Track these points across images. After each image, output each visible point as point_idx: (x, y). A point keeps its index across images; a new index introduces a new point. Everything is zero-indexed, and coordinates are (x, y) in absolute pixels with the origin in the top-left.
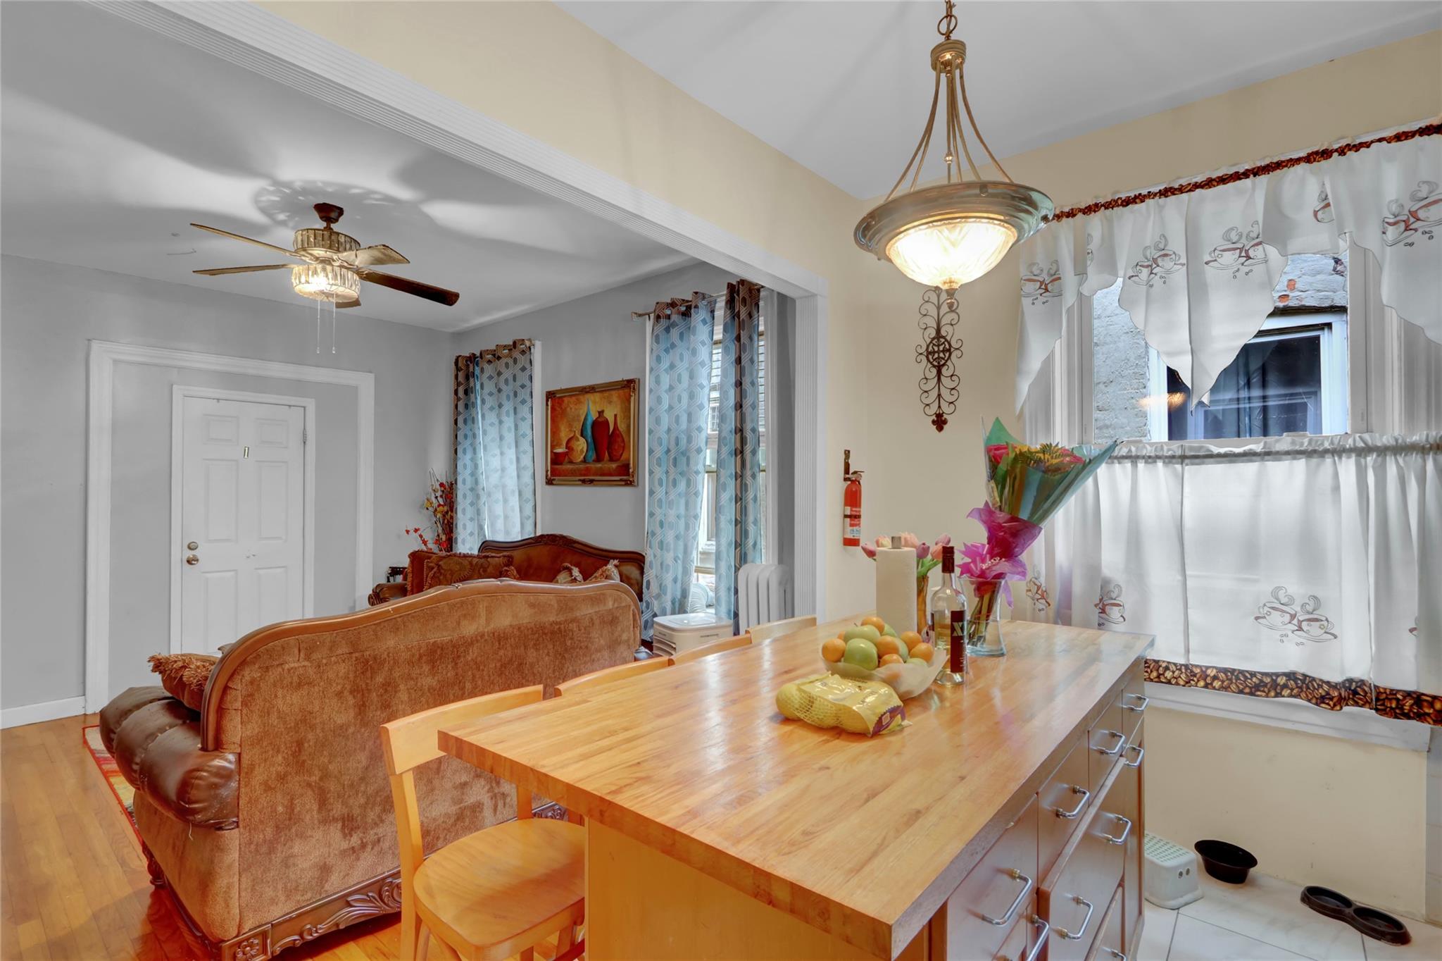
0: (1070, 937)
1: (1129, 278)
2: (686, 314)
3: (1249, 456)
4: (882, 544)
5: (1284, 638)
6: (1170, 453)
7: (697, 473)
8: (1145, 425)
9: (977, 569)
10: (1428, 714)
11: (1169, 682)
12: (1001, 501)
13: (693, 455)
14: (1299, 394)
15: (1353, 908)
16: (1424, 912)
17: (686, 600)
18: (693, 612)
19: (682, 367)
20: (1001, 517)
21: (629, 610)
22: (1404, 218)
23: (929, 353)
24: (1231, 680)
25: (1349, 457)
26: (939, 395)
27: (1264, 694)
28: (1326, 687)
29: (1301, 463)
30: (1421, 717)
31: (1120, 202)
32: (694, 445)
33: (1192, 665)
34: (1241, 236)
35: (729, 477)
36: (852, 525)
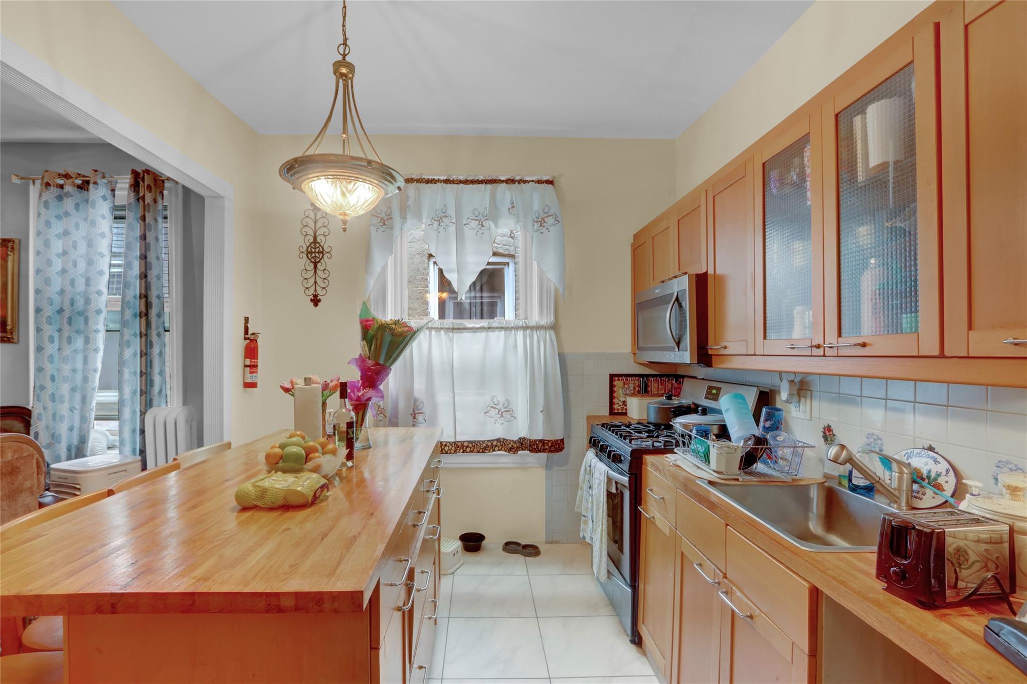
0: (422, 590)
1: (429, 225)
2: (84, 186)
3: (482, 329)
4: (296, 383)
5: (496, 422)
6: (447, 326)
7: (97, 331)
8: (427, 309)
9: (355, 396)
10: (546, 449)
11: (447, 453)
12: (370, 353)
13: (91, 315)
14: (496, 297)
15: (522, 546)
16: (545, 539)
17: (86, 444)
18: (94, 455)
19: (78, 235)
20: (370, 363)
21: (33, 458)
22: (540, 220)
23: (308, 253)
24: (474, 446)
25: (520, 331)
26: (315, 282)
27: (488, 451)
28: (512, 443)
29: (503, 333)
30: (544, 451)
31: (424, 180)
32: (93, 306)
33: (457, 442)
34: (479, 214)
35: (134, 335)
36: (251, 373)
